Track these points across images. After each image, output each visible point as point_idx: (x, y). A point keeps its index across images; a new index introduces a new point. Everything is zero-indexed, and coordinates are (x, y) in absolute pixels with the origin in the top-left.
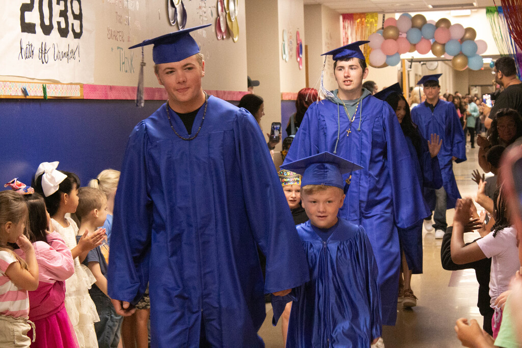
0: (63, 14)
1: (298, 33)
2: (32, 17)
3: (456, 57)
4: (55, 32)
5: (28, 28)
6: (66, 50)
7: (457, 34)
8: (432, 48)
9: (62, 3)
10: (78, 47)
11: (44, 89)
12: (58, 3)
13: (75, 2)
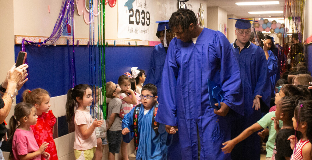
0: (143, 18)
1: (225, 24)
2: (133, 19)
3: (278, 33)
4: (140, 24)
5: (131, 23)
6: (144, 30)
7: (279, 26)
8: (270, 30)
9: (143, 14)
10: (148, 29)
11: (136, 42)
12: (142, 14)
13: (148, 14)
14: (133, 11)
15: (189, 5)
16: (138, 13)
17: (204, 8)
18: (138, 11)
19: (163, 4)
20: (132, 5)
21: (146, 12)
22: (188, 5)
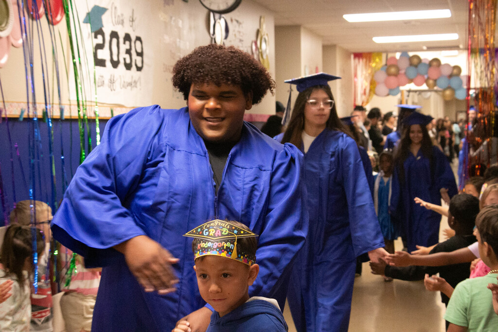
0: (128, 52)
2: (103, 54)
3: (445, 90)
4: (121, 66)
5: (100, 63)
6: (129, 80)
7: (446, 72)
8: (426, 81)
9: (127, 43)
10: (140, 78)
11: (112, 112)
12: (124, 43)
13: (138, 43)
14: (103, 34)
15: (235, 22)
16: (114, 41)
17: (268, 30)
18: (114, 35)
19: (173, 18)
20: (100, 21)
21: (133, 38)
22: (232, 20)
